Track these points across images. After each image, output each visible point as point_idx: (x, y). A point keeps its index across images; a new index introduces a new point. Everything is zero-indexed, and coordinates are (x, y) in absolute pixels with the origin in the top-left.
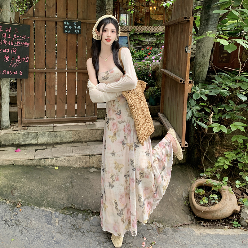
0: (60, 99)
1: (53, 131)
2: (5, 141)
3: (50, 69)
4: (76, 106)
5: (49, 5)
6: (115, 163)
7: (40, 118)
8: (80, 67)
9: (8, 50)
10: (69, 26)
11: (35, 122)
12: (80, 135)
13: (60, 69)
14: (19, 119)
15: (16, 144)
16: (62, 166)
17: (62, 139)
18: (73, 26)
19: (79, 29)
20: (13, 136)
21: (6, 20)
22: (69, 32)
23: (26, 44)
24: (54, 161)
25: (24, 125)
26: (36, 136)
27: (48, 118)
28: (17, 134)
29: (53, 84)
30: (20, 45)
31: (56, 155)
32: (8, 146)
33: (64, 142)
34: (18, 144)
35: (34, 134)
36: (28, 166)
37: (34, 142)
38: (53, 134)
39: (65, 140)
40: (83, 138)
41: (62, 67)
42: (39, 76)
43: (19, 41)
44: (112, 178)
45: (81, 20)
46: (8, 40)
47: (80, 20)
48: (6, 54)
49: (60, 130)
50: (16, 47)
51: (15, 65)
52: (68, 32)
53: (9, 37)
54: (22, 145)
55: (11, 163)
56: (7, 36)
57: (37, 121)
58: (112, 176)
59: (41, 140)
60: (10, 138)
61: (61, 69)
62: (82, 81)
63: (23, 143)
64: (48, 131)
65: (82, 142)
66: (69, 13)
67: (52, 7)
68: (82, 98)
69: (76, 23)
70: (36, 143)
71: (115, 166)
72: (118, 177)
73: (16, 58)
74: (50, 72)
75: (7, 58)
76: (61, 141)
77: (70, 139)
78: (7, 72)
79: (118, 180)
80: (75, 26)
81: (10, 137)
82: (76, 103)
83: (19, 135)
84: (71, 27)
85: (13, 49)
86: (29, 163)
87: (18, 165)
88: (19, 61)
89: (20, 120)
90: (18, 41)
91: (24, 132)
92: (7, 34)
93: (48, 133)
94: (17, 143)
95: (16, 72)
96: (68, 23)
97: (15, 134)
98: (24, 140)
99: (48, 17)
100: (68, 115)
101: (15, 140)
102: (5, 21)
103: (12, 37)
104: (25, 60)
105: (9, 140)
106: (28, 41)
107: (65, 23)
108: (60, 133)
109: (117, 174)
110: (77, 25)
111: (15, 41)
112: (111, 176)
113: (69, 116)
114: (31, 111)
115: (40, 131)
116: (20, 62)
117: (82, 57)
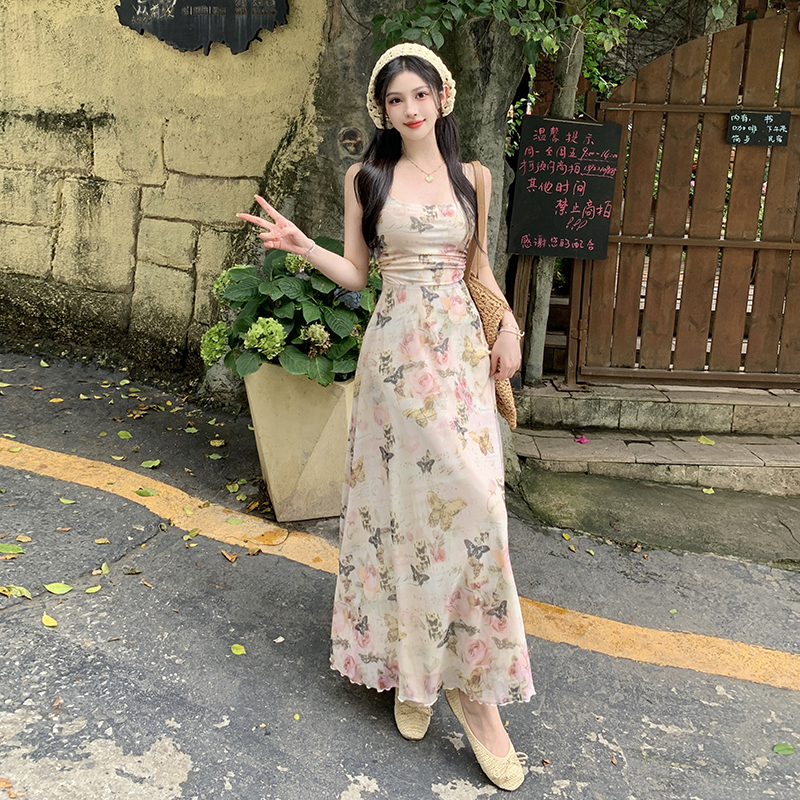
0: (692, 321)
1: (669, 402)
2: (541, 414)
3: (666, 236)
4: (745, 346)
5: (681, 71)
6: (432, 501)
7: (623, 367)
8: (773, 233)
9: (567, 185)
10: (747, 125)
11: (612, 375)
12: (761, 417)
13: (700, 238)
14: (570, 364)
15: (566, 425)
16: (724, 489)
17: (698, 422)
18: (762, 125)
19: (781, 133)
20: (562, 404)
21: (569, 112)
22: (747, 139)
23: (608, 170)
24: (697, 474)
25: (583, 381)
26: (618, 410)
27: (643, 367)
28: (571, 401)
29: (671, 277)
30: (595, 172)
31: (706, 460)
32: (550, 427)
33: (703, 430)
34: (573, 425)
35: (612, 404)
36: (619, 479)
37: (611, 422)
38: (667, 409)
39: (705, 426)
40: (772, 426)
41: (707, 233)
42: (629, 254)
43: (594, 163)
44: (422, 555)
45: (791, 110)
46: (569, 161)
47: (789, 109)
48: (561, 196)
49: (692, 401)
50: (585, 178)
51: (579, 225)
52: (742, 141)
53: (573, 155)
54: (584, 428)
55: (580, 469)
56: (568, 152)
57: (618, 372)
58: (421, 551)
59: (628, 420)
60: (555, 409)
61: (704, 238)
62: (774, 272)
63: (585, 424)
64: (650, 399)
65: (770, 436)
66: (750, 90)
67: (694, 75)
68: (770, 322)
69: (774, 117)
70: (616, 425)
71: (431, 511)
72: (443, 548)
73: (582, 205)
74: (664, 246)
75: (562, 205)
76: (693, 429)
77: (724, 426)
78: (559, 242)
79: (441, 557)
80: (769, 124)
81: (554, 407)
82: (746, 337)
83: (577, 402)
84: (754, 129)
85: (578, 184)
86: (623, 471)
87: (597, 475)
88: (589, 214)
89: (572, 368)
90: (591, 163)
91: (589, 397)
92: (569, 146)
93: (651, 404)
94: (570, 421)
95: (579, 243)
96: (745, 118)
97: (565, 399)
98: (587, 417)
99: (676, 103)
100: (715, 366)
101: (567, 414)
102: (566, 115)
103: (579, 153)
104: (602, 213)
105: (552, 414)
106: (614, 163)
107: (736, 117)
108: (692, 407)
109: (438, 542)
110: (777, 122)
111: (584, 164)
112: (418, 549)
113: (718, 368)
114: (602, 348)
115: (629, 399)
116: (591, 216)
117: (780, 206)
